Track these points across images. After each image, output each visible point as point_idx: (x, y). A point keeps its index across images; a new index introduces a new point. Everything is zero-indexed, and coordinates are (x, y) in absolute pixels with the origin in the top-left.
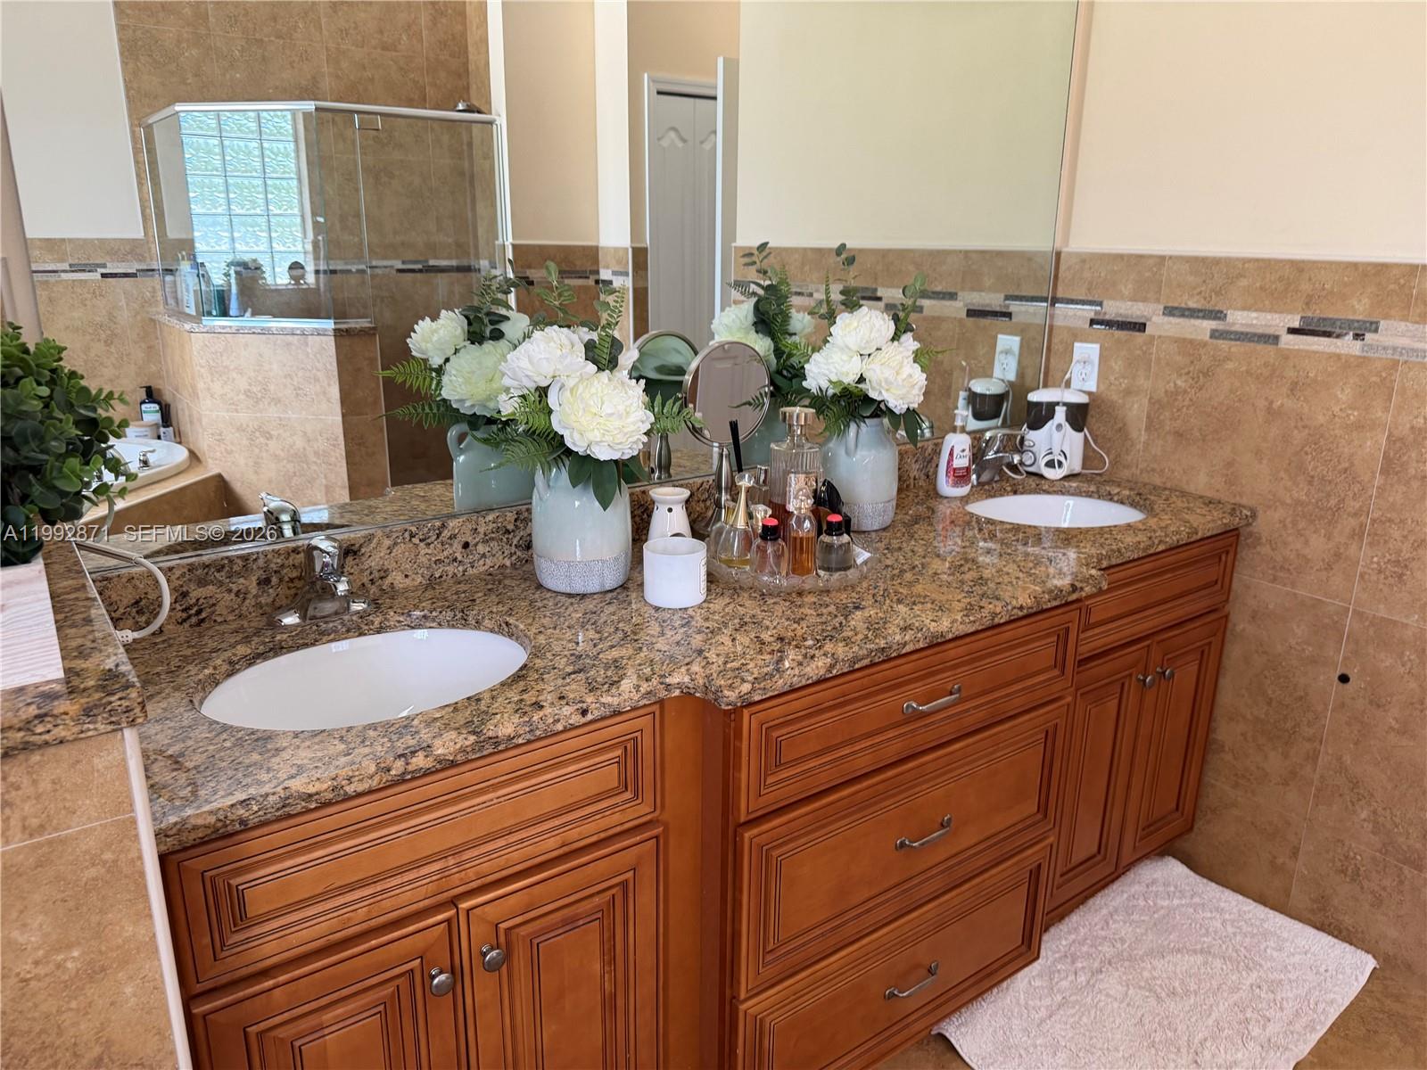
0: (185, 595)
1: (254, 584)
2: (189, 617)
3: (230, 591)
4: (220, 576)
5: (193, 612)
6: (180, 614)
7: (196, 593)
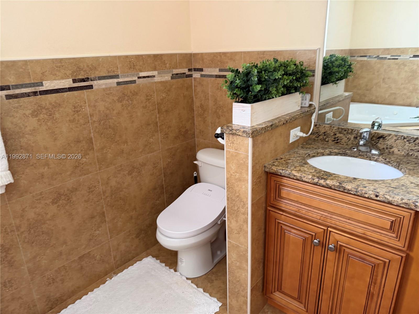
0: (335, 134)
1: (353, 137)
2: (335, 140)
3: (346, 137)
4: (345, 132)
5: (336, 139)
6: (333, 139)
7: (338, 135)
